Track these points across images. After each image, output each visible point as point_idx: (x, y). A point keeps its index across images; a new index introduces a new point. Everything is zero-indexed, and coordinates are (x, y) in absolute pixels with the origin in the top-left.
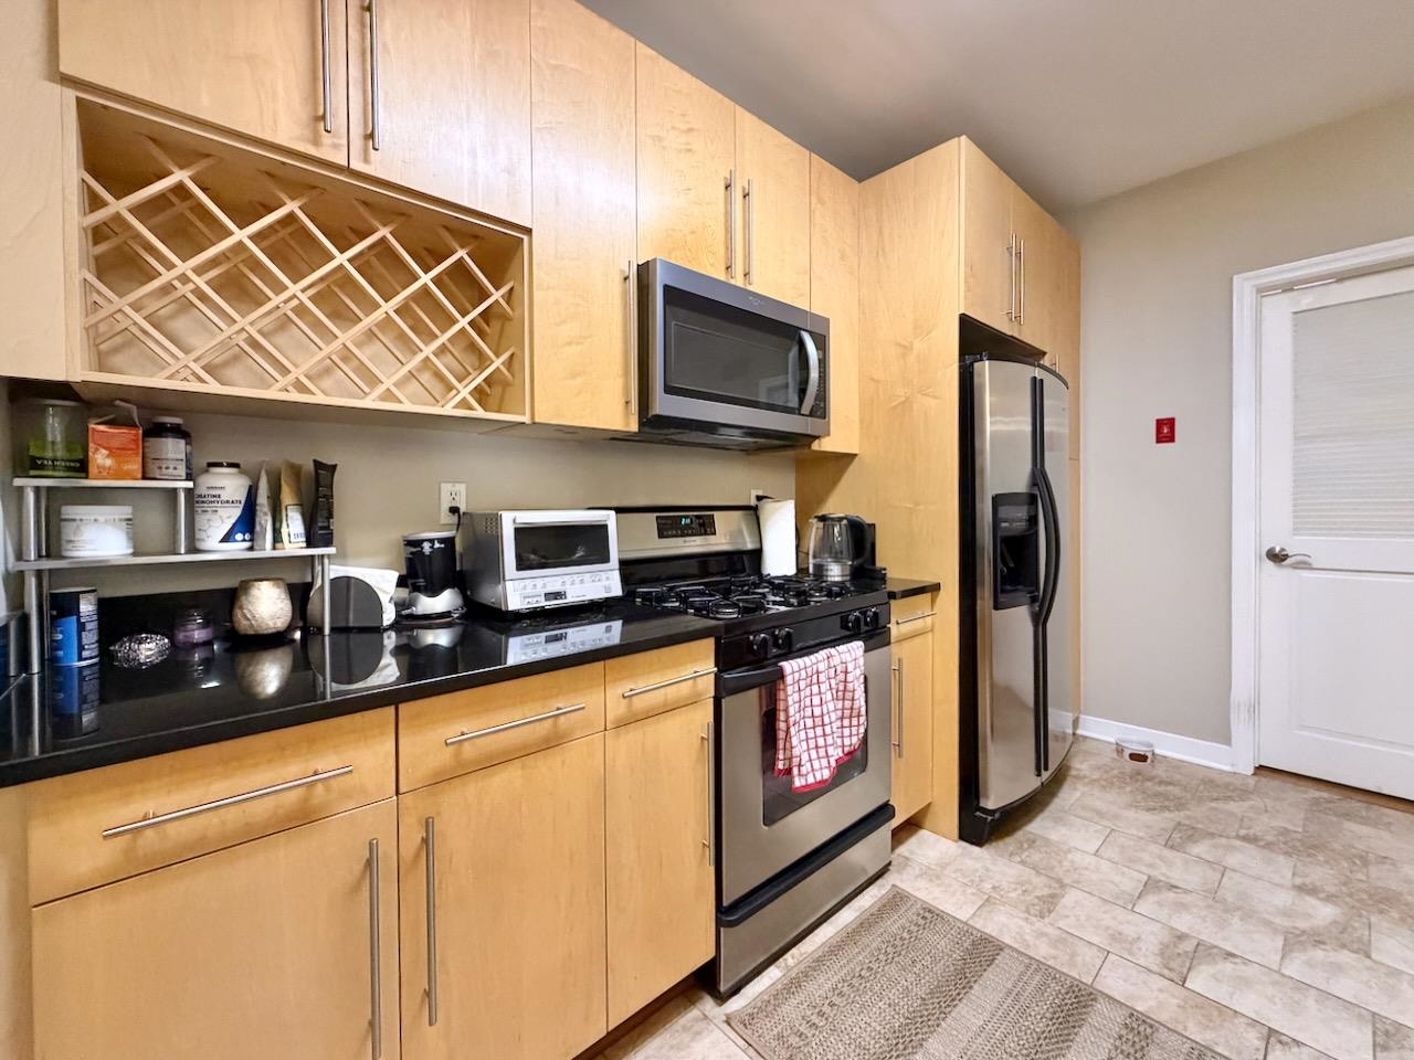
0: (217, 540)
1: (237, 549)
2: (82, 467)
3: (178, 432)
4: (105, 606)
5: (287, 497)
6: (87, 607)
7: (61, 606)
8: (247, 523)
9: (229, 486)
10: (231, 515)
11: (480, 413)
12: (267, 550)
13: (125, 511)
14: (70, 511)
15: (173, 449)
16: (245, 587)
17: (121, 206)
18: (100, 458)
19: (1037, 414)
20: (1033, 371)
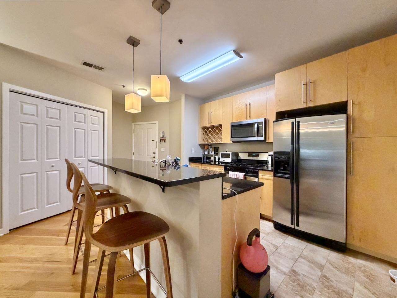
3: (210, 145)
13: (207, 151)
17: (203, 132)
19: (295, 129)
20: (293, 120)
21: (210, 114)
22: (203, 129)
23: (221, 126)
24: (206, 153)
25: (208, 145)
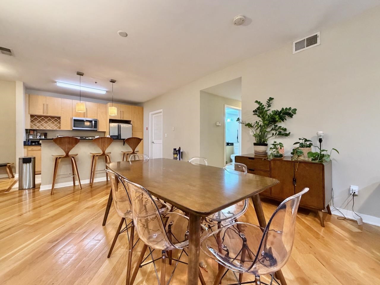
0: (38, 138)
1: (40, 138)
2: (30, 133)
3: (35, 131)
4: (31, 141)
5: (43, 135)
6: (30, 141)
7: (28, 141)
8: (40, 137)
9: (39, 134)
10: (39, 136)
11: (57, 129)
12: (41, 138)
13: (32, 136)
14: (29, 136)
15: (35, 132)
16: (40, 141)
17: (32, 119)
18: (31, 133)
19: (119, 128)
20: (118, 124)
21: (45, 106)
22: (32, 116)
23: (59, 118)
24: (31, 137)
25: (34, 130)
